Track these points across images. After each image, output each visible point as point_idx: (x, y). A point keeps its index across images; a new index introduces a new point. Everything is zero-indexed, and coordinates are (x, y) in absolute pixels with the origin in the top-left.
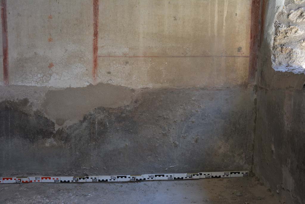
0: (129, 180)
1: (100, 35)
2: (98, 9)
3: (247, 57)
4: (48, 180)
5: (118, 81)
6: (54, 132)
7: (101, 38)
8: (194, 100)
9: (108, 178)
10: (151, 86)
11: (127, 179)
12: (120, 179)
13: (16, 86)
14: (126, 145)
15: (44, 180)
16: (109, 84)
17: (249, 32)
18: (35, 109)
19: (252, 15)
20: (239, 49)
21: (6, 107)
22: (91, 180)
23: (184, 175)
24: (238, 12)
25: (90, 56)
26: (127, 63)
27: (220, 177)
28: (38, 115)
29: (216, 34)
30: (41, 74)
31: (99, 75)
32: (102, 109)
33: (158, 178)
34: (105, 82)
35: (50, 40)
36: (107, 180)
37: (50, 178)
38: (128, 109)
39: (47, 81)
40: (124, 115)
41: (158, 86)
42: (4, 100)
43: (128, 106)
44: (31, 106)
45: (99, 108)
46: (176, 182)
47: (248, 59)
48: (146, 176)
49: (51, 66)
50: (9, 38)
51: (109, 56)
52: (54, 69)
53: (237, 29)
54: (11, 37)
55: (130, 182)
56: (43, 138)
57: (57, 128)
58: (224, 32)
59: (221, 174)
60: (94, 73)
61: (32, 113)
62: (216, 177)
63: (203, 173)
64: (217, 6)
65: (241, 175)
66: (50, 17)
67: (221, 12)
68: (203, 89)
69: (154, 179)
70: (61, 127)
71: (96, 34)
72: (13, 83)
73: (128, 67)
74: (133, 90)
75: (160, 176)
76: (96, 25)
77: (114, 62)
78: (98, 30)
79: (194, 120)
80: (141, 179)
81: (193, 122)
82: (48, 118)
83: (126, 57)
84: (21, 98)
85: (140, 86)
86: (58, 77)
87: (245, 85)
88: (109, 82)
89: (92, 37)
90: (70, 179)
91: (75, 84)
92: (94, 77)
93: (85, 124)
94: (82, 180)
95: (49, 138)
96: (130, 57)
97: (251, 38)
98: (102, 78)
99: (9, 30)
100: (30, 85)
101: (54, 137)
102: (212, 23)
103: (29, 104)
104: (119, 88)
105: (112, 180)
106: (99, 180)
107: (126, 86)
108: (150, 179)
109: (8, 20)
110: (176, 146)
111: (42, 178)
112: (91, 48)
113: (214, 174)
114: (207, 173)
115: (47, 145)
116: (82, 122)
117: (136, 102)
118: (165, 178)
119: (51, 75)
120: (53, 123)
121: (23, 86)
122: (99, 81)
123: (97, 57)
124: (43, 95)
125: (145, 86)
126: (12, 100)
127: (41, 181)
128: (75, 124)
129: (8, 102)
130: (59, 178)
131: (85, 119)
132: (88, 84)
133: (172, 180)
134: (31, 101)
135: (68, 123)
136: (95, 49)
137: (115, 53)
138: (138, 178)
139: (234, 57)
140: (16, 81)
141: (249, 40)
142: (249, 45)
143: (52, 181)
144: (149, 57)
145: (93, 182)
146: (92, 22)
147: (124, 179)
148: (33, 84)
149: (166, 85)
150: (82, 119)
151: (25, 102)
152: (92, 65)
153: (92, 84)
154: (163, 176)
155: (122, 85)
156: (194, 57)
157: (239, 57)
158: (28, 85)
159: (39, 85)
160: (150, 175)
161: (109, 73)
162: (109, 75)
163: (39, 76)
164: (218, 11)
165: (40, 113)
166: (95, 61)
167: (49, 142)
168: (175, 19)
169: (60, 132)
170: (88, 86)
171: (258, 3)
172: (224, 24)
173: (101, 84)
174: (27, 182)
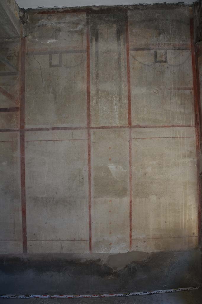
0: (148, 294)
1: (133, 230)
2: (132, 219)
3: (197, 236)
4: (112, 296)
5: (141, 249)
6: (113, 273)
7: (133, 232)
8: (175, 256)
9: (139, 293)
10: (155, 251)
11: (147, 294)
12: (144, 294)
13: (95, 253)
14: (145, 277)
15: (111, 296)
16: (137, 251)
17: (198, 226)
18: (103, 263)
19: (198, 219)
20: (194, 234)
21: (91, 263)
22: (131, 295)
23: (172, 290)
24: (192, 218)
25: (128, 239)
26: (145, 241)
27: (188, 290)
28: (105, 266)
29: (183, 228)
30: (106, 248)
31: (132, 247)
32: (134, 262)
33: (161, 292)
34: (135, 250)
35: (110, 233)
36: (138, 294)
37: (113, 295)
38: (146, 261)
39: (109, 251)
40: (144, 264)
41: (159, 251)
42: (90, 259)
43: (146, 260)
44: (102, 262)
45: (133, 262)
46: (169, 293)
47: (197, 237)
48: (156, 291)
49: (111, 244)
50: (92, 233)
51: (137, 239)
52: (112, 245)
53: (192, 225)
54: (93, 232)
55: (149, 294)
56: (108, 275)
57: (114, 271)
58: (187, 226)
59: (188, 288)
60: (130, 246)
61: (102, 265)
62: (186, 290)
63: (180, 289)
64: (183, 216)
65: (197, 289)
66: (111, 223)
67: (185, 218)
68: (178, 251)
69: (159, 293)
70: (115, 271)
71: (131, 230)
72: (94, 252)
73: (145, 243)
74: (148, 253)
75: (161, 291)
76: (131, 226)
77: (139, 242)
78: (132, 228)
79: (175, 265)
80: (153, 293)
81: (175, 266)
82: (110, 267)
83: (144, 239)
84: (97, 258)
85: (151, 251)
86: (114, 249)
87: (197, 248)
88: (137, 250)
89: (129, 231)
90: (122, 295)
91: (122, 252)
92: (130, 248)
93: (126, 269)
94: (127, 295)
95: (110, 275)
96: (146, 239)
97: (198, 228)
98: (134, 249)
99: (92, 230)
100: (101, 252)
101: (112, 275)
102: (182, 223)
103: (101, 261)
104: (141, 253)
105: (141, 294)
106: (135, 295)
107: (144, 251)
108: (157, 293)
109: (92, 225)
110: (167, 276)
111: (110, 295)
112: (129, 236)
113: (185, 289)
114: (182, 289)
115: (109, 278)
116: (125, 268)
117: (149, 258)
118: (164, 292)
119: (111, 248)
120: (112, 269)
121: (98, 253)
122: (132, 250)
123: (131, 240)
124: (107, 257)
125: (153, 251)
126: (93, 259)
127: (109, 296)
128: (122, 269)
129: (92, 260)
130: (117, 294)
131: (126, 266)
132: (127, 251)
133: (167, 293)
134: (102, 259)
135: (119, 269)
136: (131, 236)
137: (139, 238)
138: (152, 293)
139: (191, 237)
140: (95, 251)
141: (198, 229)
142: (197, 232)
143: (114, 296)
144: (155, 238)
145: (132, 295)
146: (129, 225)
147: (146, 294)
148: (103, 252)
149: (162, 250)
150: (125, 267)
151: (99, 260)
152: (129, 243)
153: (130, 251)
154: (163, 291)
155: (143, 251)
156: (174, 238)
157: (193, 237)
158: (100, 252)
159: (105, 253)
160: (157, 291)
161: (137, 246)
162: (137, 247)
163: (105, 248)
164: (184, 218)
165: (106, 265)
166: (131, 242)
167: (110, 277)
168: (166, 222)
169: (115, 273)
170: (127, 252)
171: (201, 213)
172: (187, 223)
173: (133, 251)
174: (103, 297)
